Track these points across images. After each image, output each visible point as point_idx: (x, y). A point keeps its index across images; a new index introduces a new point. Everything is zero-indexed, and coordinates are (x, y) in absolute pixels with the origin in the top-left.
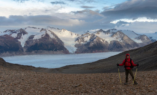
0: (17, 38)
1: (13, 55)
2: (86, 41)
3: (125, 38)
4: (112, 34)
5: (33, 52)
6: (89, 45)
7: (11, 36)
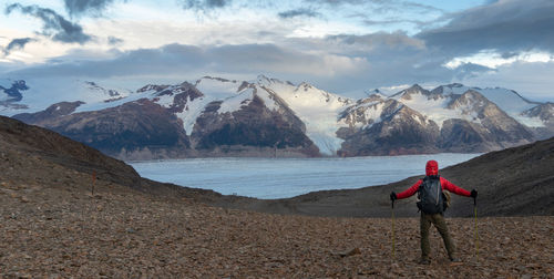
0: (174, 109)
1: (161, 157)
2: (370, 121)
3: (491, 112)
4: (449, 99)
5: (217, 150)
6: (380, 131)
7: (159, 102)
